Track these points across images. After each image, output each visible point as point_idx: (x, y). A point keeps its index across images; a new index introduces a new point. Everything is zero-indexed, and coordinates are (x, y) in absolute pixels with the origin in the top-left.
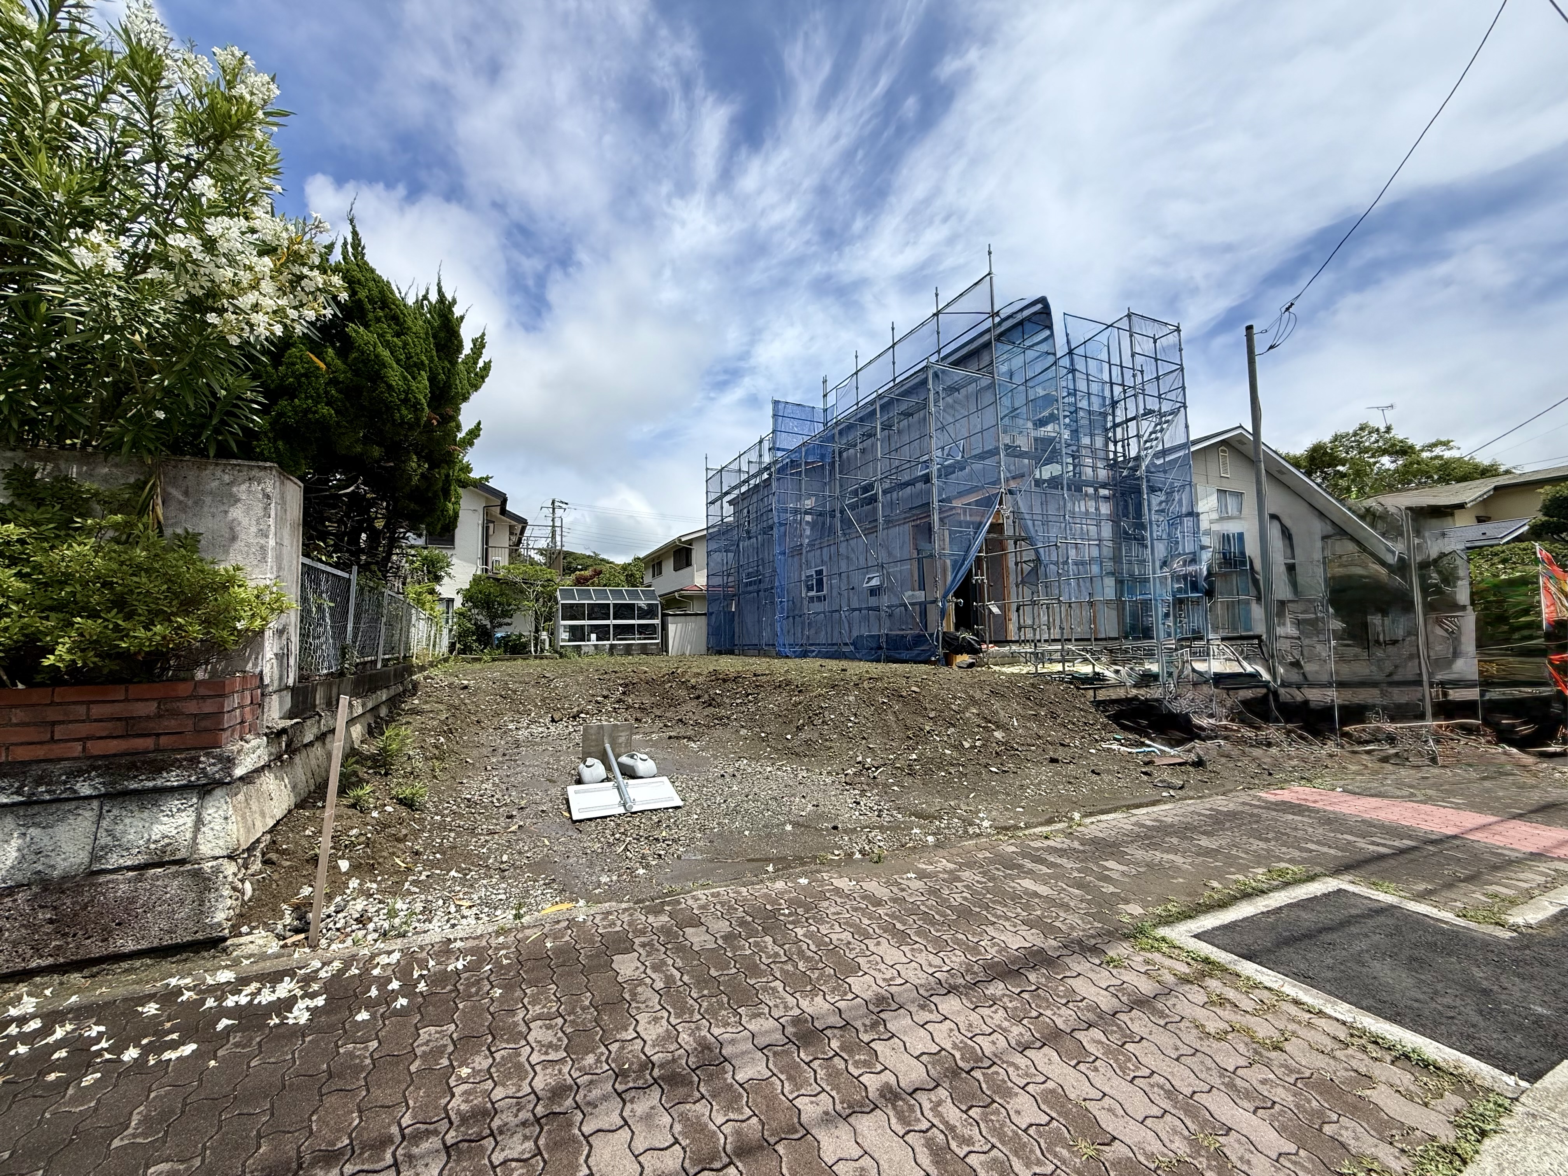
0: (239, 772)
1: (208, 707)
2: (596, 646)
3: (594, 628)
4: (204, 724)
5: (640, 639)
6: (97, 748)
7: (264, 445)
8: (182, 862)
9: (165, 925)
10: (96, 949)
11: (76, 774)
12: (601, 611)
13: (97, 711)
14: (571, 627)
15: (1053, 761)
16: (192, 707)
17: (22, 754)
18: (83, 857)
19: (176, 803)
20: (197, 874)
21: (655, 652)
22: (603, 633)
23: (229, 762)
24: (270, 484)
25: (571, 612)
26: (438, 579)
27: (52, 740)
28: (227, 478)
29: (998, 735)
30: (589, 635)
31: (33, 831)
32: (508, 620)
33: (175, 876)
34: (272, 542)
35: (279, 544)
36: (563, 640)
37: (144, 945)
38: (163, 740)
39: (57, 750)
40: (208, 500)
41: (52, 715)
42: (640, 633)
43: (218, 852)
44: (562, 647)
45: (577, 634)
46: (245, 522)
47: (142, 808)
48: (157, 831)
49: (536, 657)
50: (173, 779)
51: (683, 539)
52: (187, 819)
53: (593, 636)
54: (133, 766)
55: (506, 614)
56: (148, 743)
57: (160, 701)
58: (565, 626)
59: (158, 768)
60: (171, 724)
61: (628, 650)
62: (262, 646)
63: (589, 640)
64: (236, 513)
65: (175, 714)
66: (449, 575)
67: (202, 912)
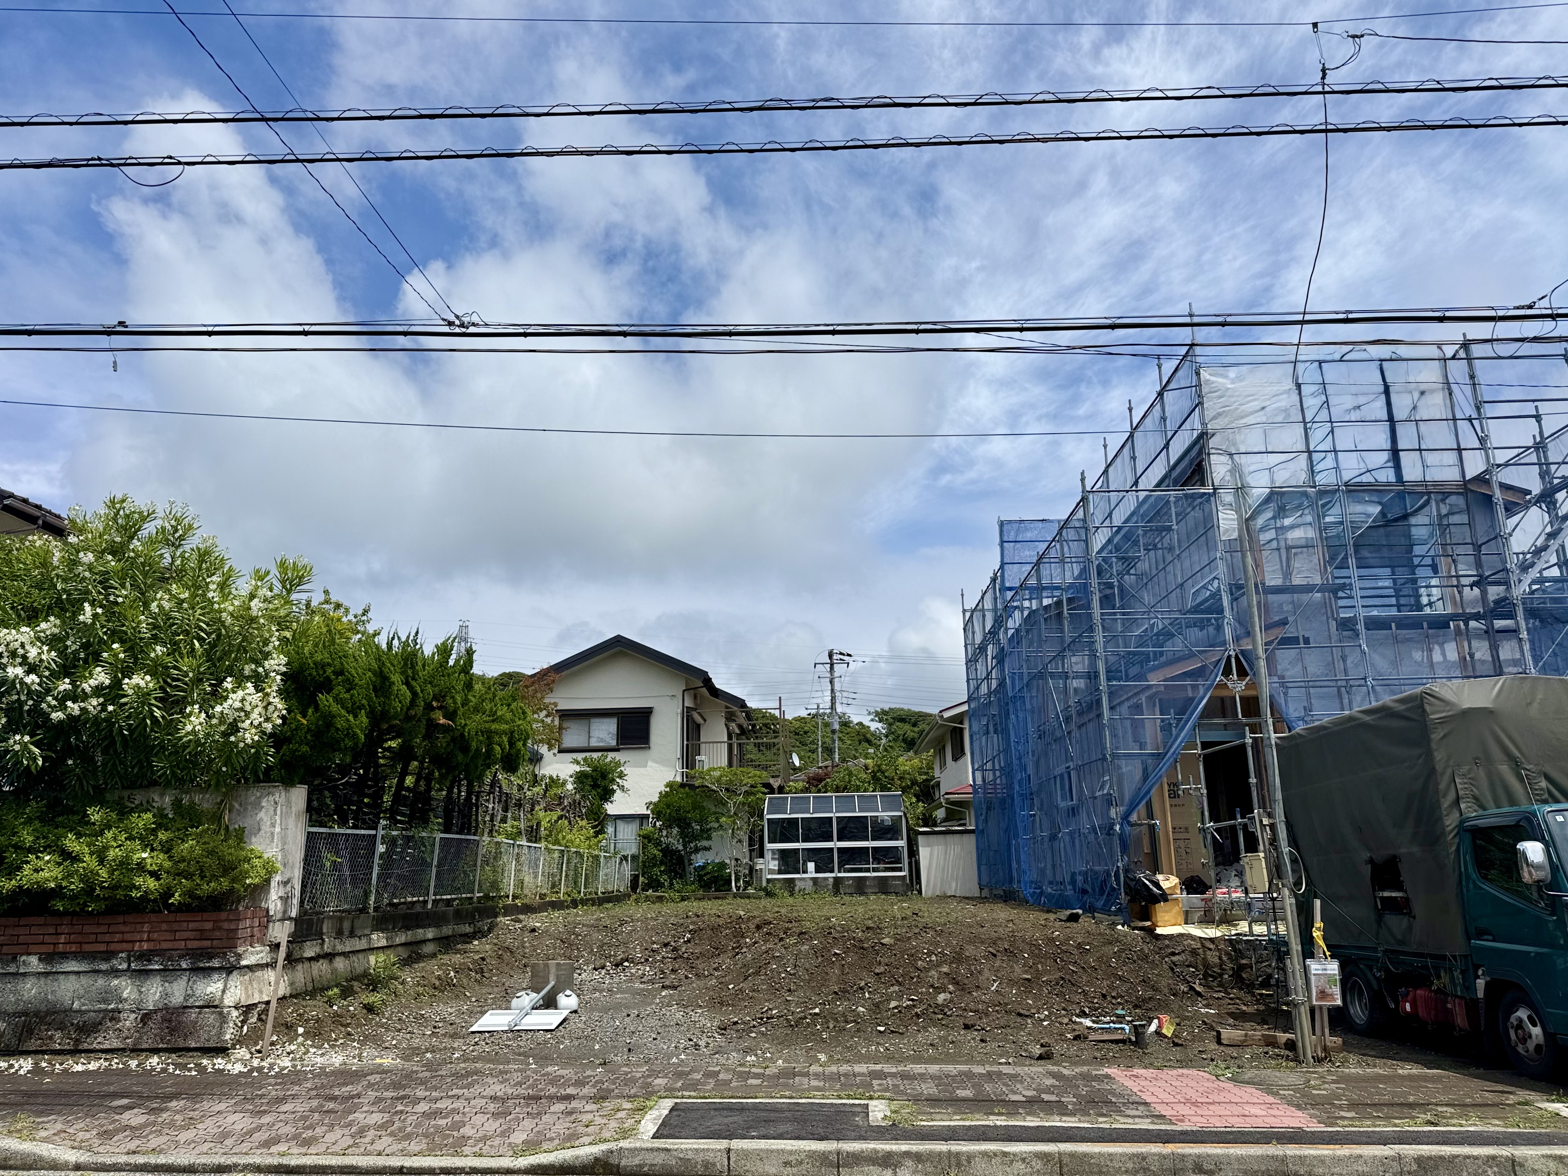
0: (244, 963)
1: (233, 926)
2: (815, 880)
3: (812, 854)
4: (231, 935)
5: (875, 870)
6: (190, 945)
7: (274, 774)
8: (216, 1007)
9: (206, 1036)
10: (181, 1045)
11: (181, 957)
12: (820, 829)
13: (192, 926)
14: (783, 852)
16: (226, 925)
17: (165, 945)
18: (181, 999)
19: (216, 976)
20: (221, 1014)
21: (900, 890)
22: (823, 860)
23: (239, 957)
24: (279, 795)
25: (784, 831)
26: (607, 795)
27: (175, 940)
28: (258, 794)
29: (944, 996)
30: (805, 864)
31: (167, 984)
32: (705, 843)
33: (213, 1013)
34: (277, 829)
35: (284, 829)
36: (771, 872)
37: (198, 1045)
38: (215, 942)
39: (177, 945)
40: (249, 807)
41: (175, 926)
42: (877, 860)
43: (231, 1004)
44: (768, 881)
45: (789, 861)
46: (265, 819)
47: (204, 977)
48: (209, 990)
49: (735, 896)
50: (216, 963)
51: (946, 715)
52: (220, 985)
53: (811, 866)
54: (201, 955)
55: (706, 834)
56: (207, 943)
57: (214, 921)
58: (773, 851)
59: (210, 958)
60: (218, 934)
61: (860, 887)
62: (268, 892)
63: (805, 871)
64: (262, 814)
65: (220, 929)
66: (622, 788)
67: (221, 1033)
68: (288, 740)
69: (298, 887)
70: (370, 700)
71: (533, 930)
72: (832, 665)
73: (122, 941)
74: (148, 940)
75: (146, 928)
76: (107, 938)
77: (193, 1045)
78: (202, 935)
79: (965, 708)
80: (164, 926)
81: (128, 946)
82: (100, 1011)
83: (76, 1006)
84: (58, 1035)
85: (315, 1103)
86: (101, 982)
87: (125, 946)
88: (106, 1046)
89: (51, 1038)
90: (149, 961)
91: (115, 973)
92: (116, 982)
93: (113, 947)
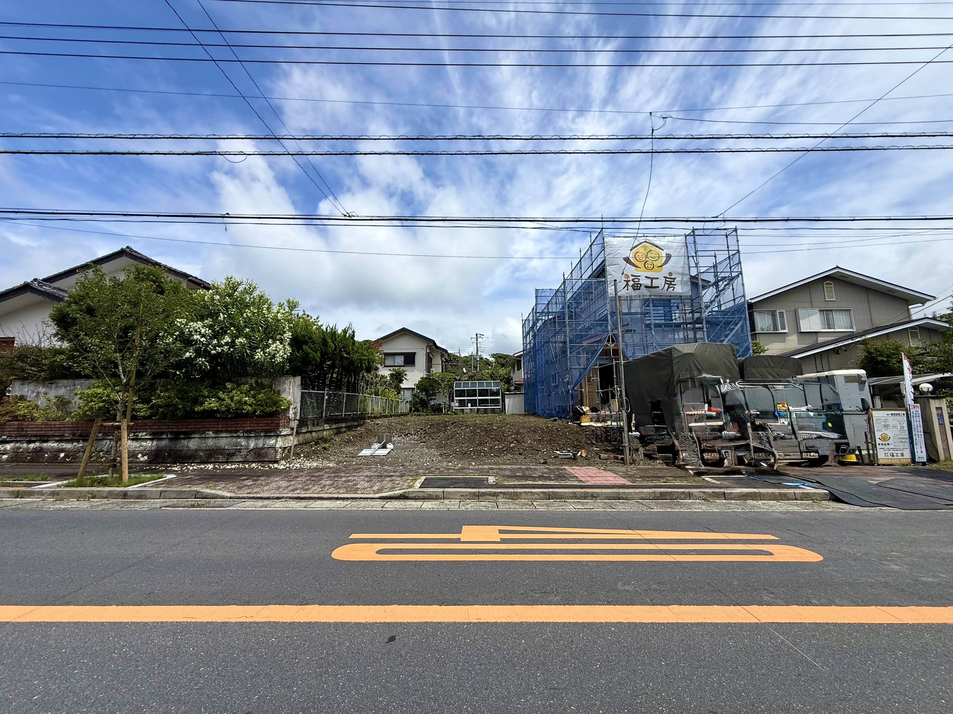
0: (282, 434)
1: (278, 422)
2: (470, 409)
3: (470, 401)
5: (491, 406)
7: (289, 372)
10: (263, 460)
11: (261, 432)
12: (473, 393)
13: (264, 422)
14: (460, 400)
16: (275, 422)
17: (255, 428)
18: (262, 445)
20: (275, 450)
21: (499, 412)
22: (473, 403)
23: (281, 432)
24: (291, 379)
25: (461, 393)
26: (401, 381)
27: (259, 426)
28: (284, 379)
30: (467, 404)
31: (256, 441)
32: (434, 397)
34: (291, 391)
35: (294, 390)
36: (456, 407)
37: (268, 460)
38: (272, 427)
39: (259, 428)
40: (281, 383)
41: (258, 422)
42: (491, 403)
44: (455, 409)
45: (462, 403)
47: (269, 438)
48: (271, 443)
49: (444, 414)
50: (272, 434)
51: (515, 355)
52: (274, 441)
53: (469, 405)
54: (268, 431)
55: (434, 394)
56: (270, 428)
57: (272, 421)
58: (457, 400)
59: (271, 432)
60: (273, 425)
61: (486, 411)
62: (289, 411)
63: (467, 406)
64: (286, 386)
65: (273, 423)
66: (406, 379)
67: (276, 456)
68: (294, 361)
69: (299, 410)
70: (320, 348)
71: (378, 424)
72: (477, 338)
73: (241, 427)
74: (249, 426)
75: (249, 422)
76: (235, 426)
77: (266, 460)
78: (268, 425)
79: (522, 353)
80: (255, 422)
81: (243, 428)
82: (234, 449)
83: (226, 447)
84: (221, 457)
85: (308, 478)
86: (234, 440)
87: (241, 428)
88: (237, 460)
89: (218, 458)
90: (250, 433)
91: (239, 437)
92: (239, 440)
93: (238, 429)
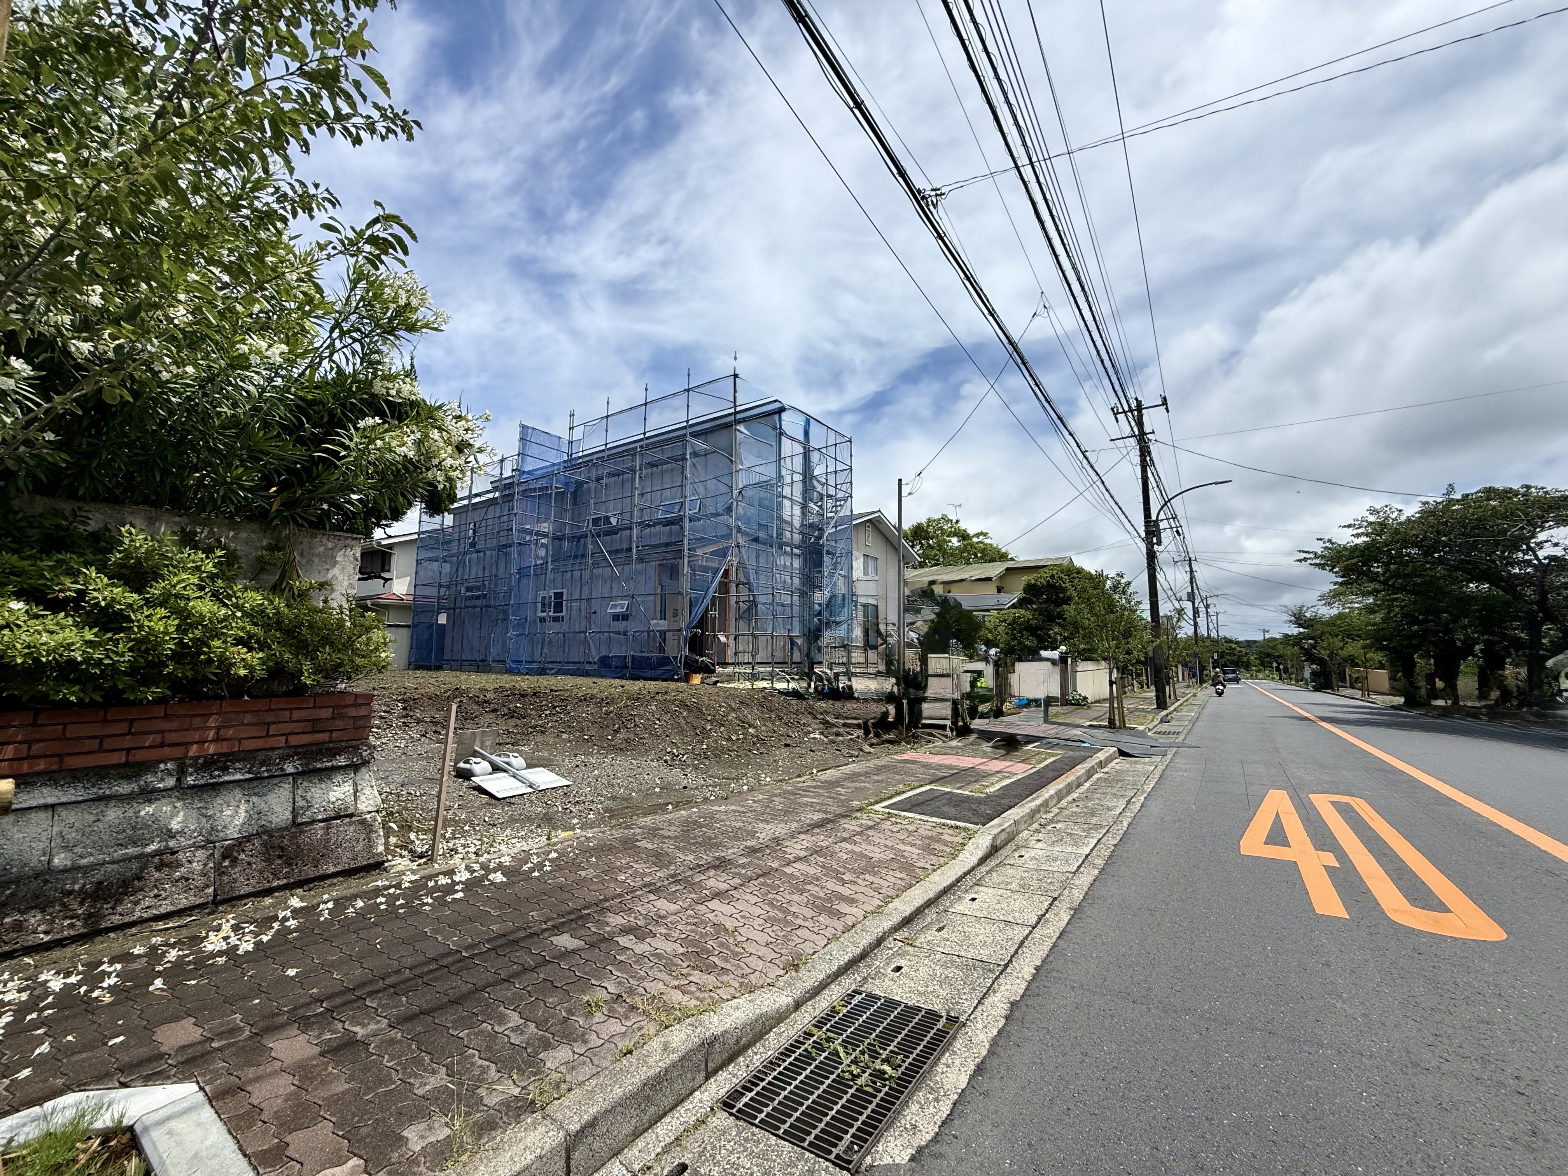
0: (378, 755)
1: (363, 712)
4: (360, 723)
6: (294, 740)
8: (351, 816)
9: (349, 855)
11: (284, 758)
15: (787, 745)
18: (288, 815)
19: (339, 778)
23: (372, 749)
27: (268, 735)
28: (330, 545)
29: (751, 730)
33: (350, 824)
41: (268, 717)
43: (370, 809)
46: (341, 578)
47: (321, 781)
48: (332, 796)
50: (342, 761)
52: (348, 788)
56: (324, 737)
60: (340, 724)
64: (336, 571)
78: (315, 726)
80: (248, 718)
81: (178, 752)
82: (129, 859)
86: (113, 814)
88: (165, 907)
91: (149, 795)
92: (150, 809)
93: (139, 756)
